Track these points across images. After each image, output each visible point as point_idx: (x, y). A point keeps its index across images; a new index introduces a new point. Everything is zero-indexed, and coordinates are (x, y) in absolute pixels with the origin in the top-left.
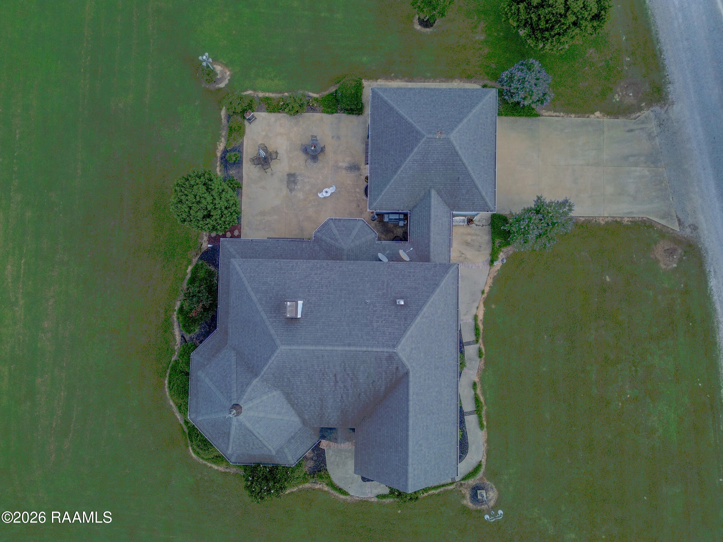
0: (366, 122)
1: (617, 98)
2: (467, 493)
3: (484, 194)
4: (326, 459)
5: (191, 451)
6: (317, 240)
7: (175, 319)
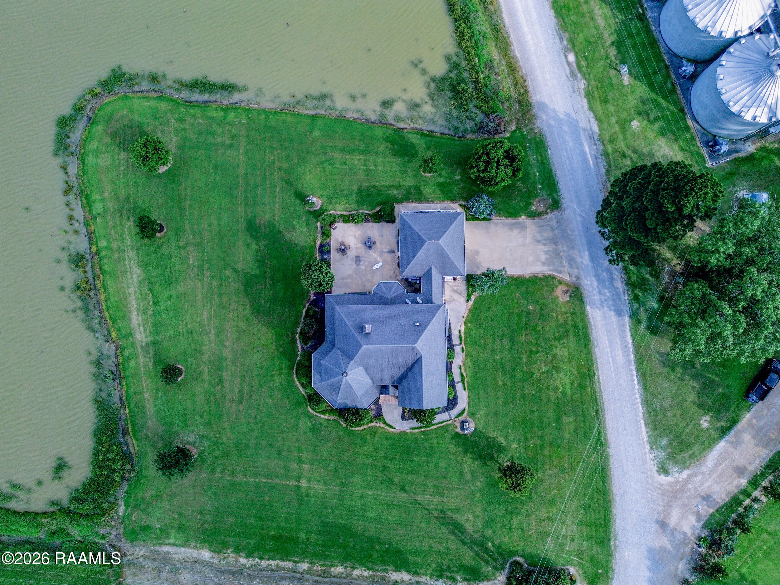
0: (397, 227)
1: (534, 208)
2: (458, 425)
3: (458, 267)
4: (382, 410)
5: (309, 408)
6: (375, 294)
7: (298, 338)
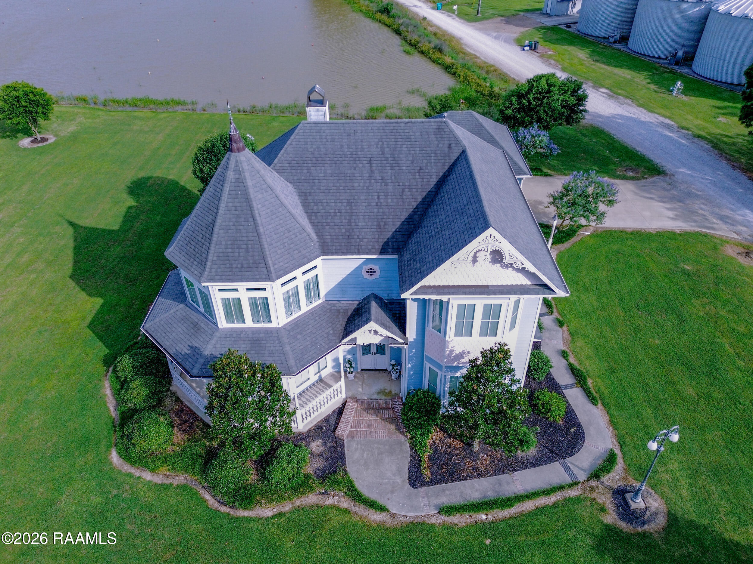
4: (346, 456)
